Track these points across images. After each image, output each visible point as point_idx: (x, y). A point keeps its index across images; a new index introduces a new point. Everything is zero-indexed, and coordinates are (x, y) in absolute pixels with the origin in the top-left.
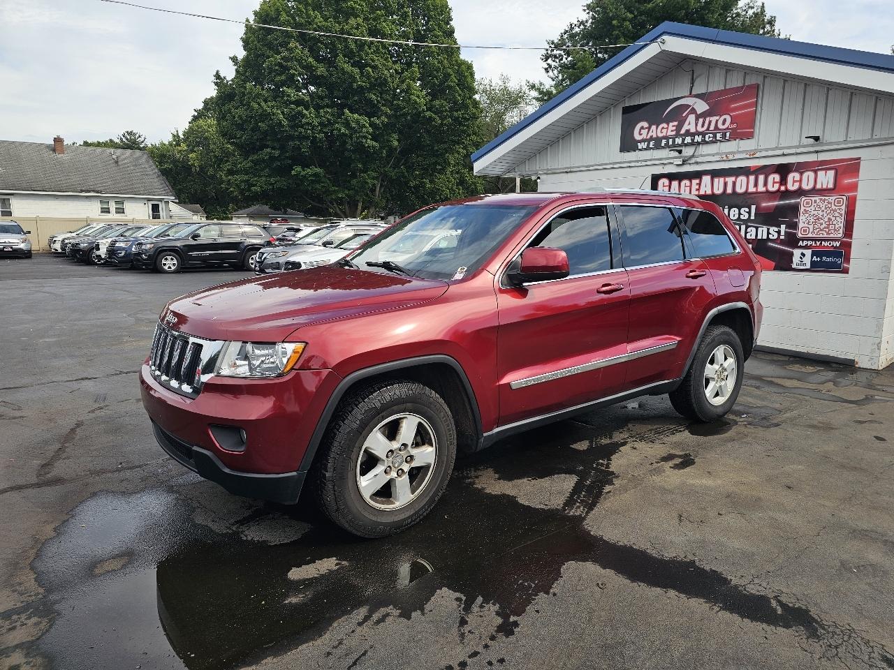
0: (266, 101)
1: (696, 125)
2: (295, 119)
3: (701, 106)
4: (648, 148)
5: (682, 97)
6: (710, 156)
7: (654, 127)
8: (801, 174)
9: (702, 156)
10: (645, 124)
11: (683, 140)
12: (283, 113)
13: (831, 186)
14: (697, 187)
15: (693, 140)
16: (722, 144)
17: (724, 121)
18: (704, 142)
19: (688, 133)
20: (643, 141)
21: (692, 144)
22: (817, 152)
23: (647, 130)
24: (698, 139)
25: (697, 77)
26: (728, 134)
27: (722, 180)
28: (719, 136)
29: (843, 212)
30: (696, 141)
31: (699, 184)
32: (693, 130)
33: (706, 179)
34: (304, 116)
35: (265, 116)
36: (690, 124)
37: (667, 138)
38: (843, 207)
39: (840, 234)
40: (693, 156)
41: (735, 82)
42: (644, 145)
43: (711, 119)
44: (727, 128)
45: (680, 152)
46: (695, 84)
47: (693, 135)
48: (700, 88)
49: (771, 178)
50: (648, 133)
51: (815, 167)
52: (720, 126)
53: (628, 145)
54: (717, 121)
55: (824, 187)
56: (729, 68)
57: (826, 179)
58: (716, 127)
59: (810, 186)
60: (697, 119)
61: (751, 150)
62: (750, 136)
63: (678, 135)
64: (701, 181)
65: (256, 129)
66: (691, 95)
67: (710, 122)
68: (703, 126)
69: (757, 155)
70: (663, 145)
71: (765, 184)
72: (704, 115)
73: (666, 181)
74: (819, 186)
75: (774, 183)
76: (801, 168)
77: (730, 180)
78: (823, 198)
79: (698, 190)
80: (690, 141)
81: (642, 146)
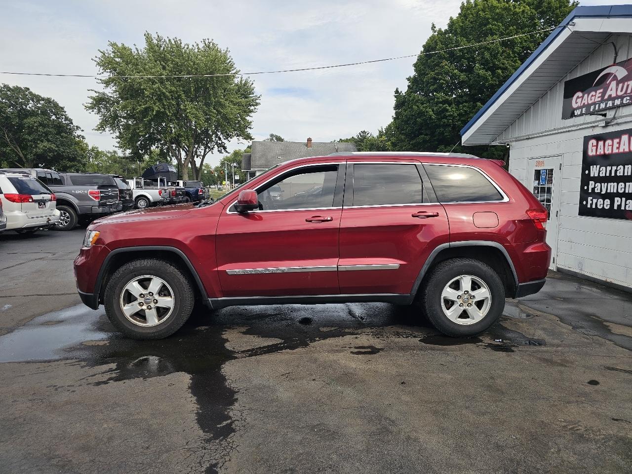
1: (617, 89)
2: (441, 113)
3: (621, 73)
4: (582, 115)
5: (608, 67)
6: (628, 117)
7: (586, 96)
9: (621, 117)
10: (580, 94)
11: (606, 105)
12: (433, 110)
14: (618, 146)
15: (613, 104)
18: (623, 105)
19: (610, 98)
20: (578, 109)
21: (614, 107)
23: (581, 99)
24: (618, 102)
25: (620, 48)
30: (615, 104)
31: (619, 143)
32: (614, 95)
33: (625, 138)
34: (447, 110)
35: (421, 114)
36: (612, 90)
37: (594, 104)
40: (614, 118)
42: (579, 112)
43: (629, 82)
45: (605, 115)
46: (619, 54)
47: (613, 99)
48: (621, 57)
50: (581, 102)
53: (569, 113)
60: (617, 85)
63: (602, 101)
64: (620, 140)
65: (415, 123)
66: (615, 64)
67: (627, 86)
68: (622, 91)
70: (591, 110)
72: (624, 80)
73: (594, 142)
79: (618, 148)
80: (611, 105)
81: (577, 112)
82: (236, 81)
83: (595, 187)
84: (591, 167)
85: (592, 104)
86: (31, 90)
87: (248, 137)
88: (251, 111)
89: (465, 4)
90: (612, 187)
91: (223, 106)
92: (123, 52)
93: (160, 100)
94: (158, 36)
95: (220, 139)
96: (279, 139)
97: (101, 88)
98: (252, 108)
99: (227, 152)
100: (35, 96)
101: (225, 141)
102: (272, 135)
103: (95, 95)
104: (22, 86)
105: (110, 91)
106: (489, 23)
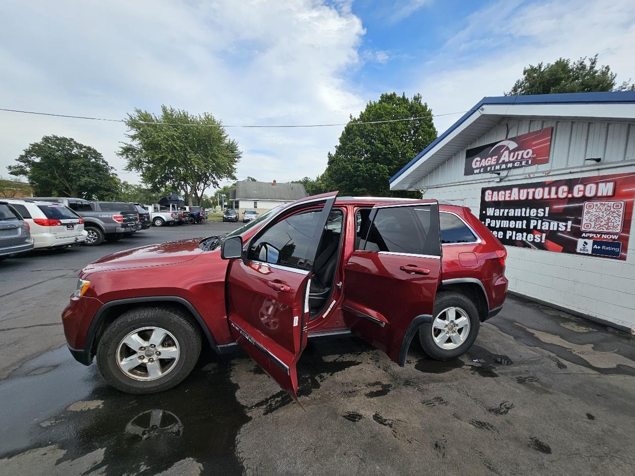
0: (345, 162)
1: (509, 156)
3: (513, 145)
4: (480, 173)
5: (502, 141)
6: (518, 176)
7: (484, 160)
8: (585, 185)
9: (512, 176)
10: (479, 159)
11: (500, 167)
12: (351, 166)
13: (610, 193)
14: (509, 195)
15: (506, 166)
16: (526, 168)
17: (528, 154)
18: (514, 167)
19: (504, 162)
20: (477, 168)
21: (507, 169)
22: (598, 170)
23: (479, 162)
24: (510, 165)
25: (511, 128)
26: (530, 162)
27: (525, 191)
28: (524, 163)
29: (621, 213)
30: (508, 167)
31: (511, 193)
32: (507, 160)
33: (515, 190)
35: (344, 168)
36: (505, 157)
37: (491, 166)
38: (621, 210)
39: (618, 230)
40: (507, 176)
41: (536, 127)
42: (477, 171)
43: (519, 152)
44: (530, 158)
45: (499, 174)
46: (509, 133)
47: (507, 163)
48: (512, 135)
49: (561, 189)
50: (480, 164)
51: (596, 180)
52: (525, 156)
53: (469, 171)
54: (523, 154)
55: (605, 194)
56: (532, 119)
57: (606, 189)
58: (522, 157)
59: (593, 194)
60: (510, 153)
61: (546, 171)
62: (546, 161)
63: (497, 164)
64: (511, 191)
65: (341, 173)
66: (507, 139)
67: (518, 155)
68: (513, 157)
69: (550, 174)
70: (488, 170)
71: (557, 193)
72: (514, 150)
73: (490, 192)
74: (599, 194)
75: (563, 192)
76: (585, 181)
77: (531, 191)
78: (603, 203)
79: (510, 197)
80: (505, 167)
81: (476, 171)
82: (227, 141)
83: (490, 223)
84: (488, 209)
85: (489, 166)
86: (75, 140)
87: (234, 178)
88: (236, 162)
89: (369, 105)
90: (505, 224)
91: (217, 157)
92: (146, 117)
93: (172, 151)
94: (171, 108)
95: (214, 179)
96: (254, 180)
97: (129, 141)
98: (236, 159)
99: (219, 187)
100: (78, 144)
101: (218, 181)
102: (249, 177)
103: (124, 146)
104: (68, 138)
105: (136, 144)
106: (383, 117)
